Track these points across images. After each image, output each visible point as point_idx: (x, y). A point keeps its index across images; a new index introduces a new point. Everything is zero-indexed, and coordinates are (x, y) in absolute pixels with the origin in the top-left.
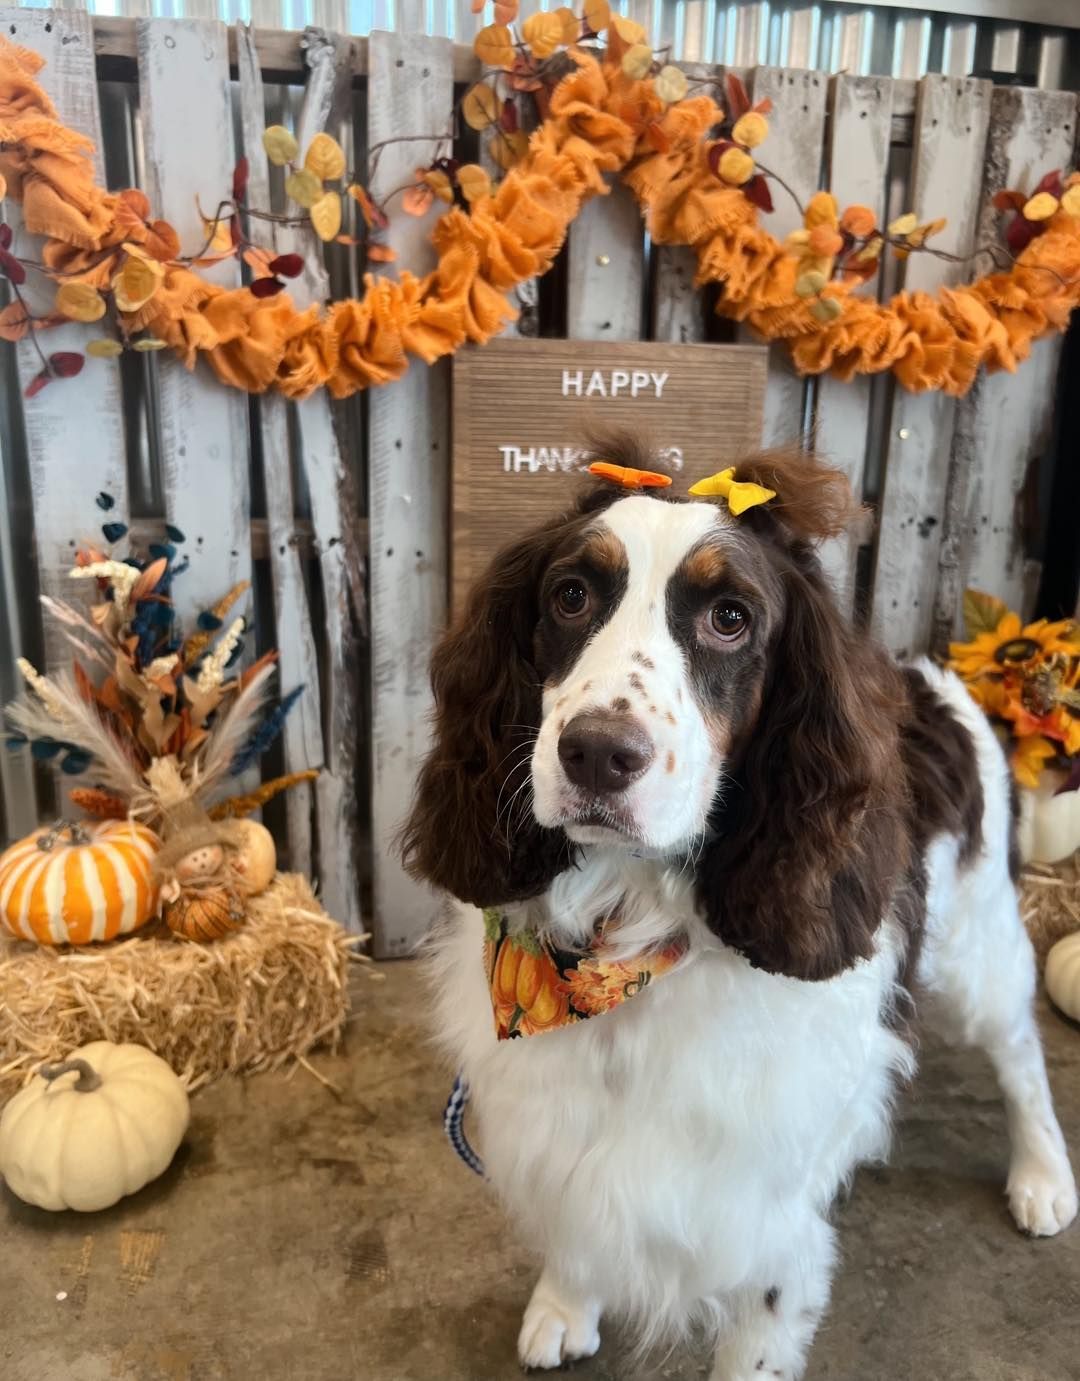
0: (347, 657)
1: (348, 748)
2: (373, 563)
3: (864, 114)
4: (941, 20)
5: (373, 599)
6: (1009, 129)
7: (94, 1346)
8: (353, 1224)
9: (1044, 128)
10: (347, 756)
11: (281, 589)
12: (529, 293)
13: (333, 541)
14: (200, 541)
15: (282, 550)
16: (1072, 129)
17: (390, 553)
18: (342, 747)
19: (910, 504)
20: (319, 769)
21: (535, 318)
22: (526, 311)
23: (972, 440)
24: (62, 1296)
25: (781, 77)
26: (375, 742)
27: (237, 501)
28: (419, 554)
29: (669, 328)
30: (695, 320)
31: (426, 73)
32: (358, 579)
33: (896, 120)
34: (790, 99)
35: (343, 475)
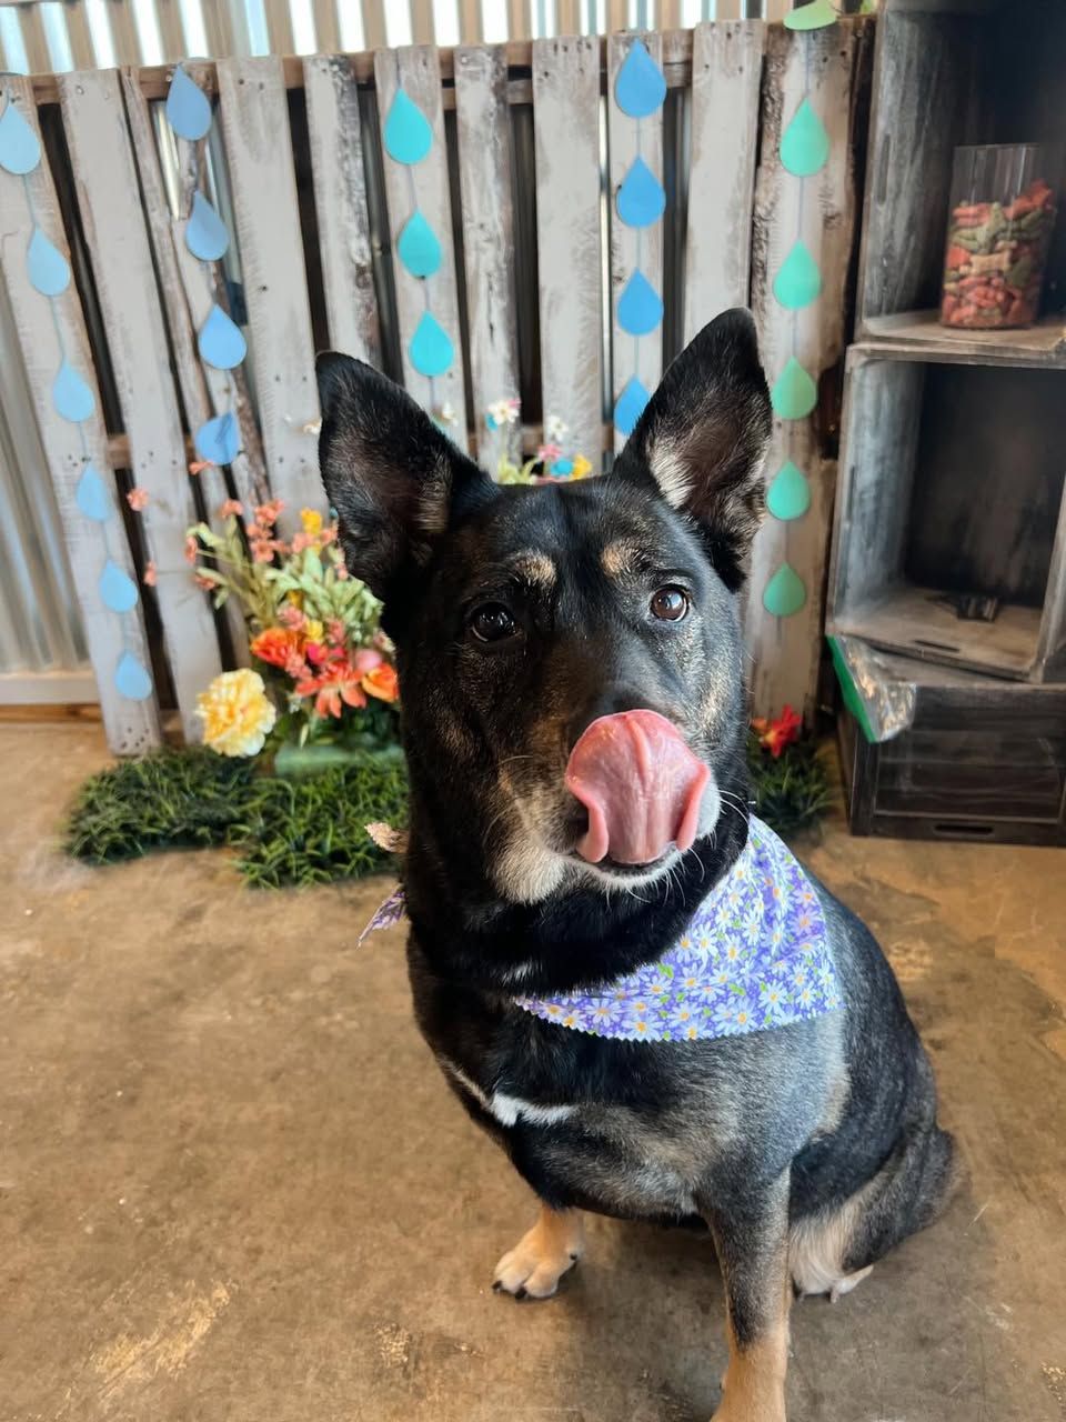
2: (270, 469)
6: (783, 63)
9: (822, 57)
12: (362, 256)
13: (239, 453)
14: (152, 454)
16: (850, 54)
17: (281, 460)
21: (368, 275)
22: (361, 271)
25: (556, 47)
27: (171, 425)
28: (303, 461)
29: (477, 274)
30: (498, 268)
31: (261, 86)
32: (262, 480)
33: (675, 68)
34: (566, 65)
35: (240, 404)
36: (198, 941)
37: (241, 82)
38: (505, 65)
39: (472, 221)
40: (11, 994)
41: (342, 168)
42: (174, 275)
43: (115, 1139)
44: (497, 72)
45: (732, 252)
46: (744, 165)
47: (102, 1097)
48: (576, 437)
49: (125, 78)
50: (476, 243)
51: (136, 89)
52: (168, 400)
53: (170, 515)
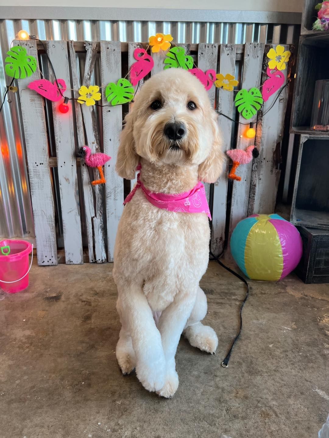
0: (100, 190)
1: (101, 212)
2: (105, 168)
3: (228, 54)
4: (257, 25)
7: (29, 329)
8: (86, 313)
10: (101, 214)
11: (83, 174)
14: (65, 163)
15: (83, 165)
17: (109, 166)
18: (99, 212)
20: (93, 217)
23: (261, 138)
24: (24, 320)
25: (205, 46)
26: (107, 211)
27: (73, 153)
31: (114, 50)
33: (238, 55)
34: (208, 51)
35: (97, 147)
36: (92, 327)
37: (108, 48)
38: (190, 50)
40: (27, 350)
43: (87, 400)
44: (188, 52)
47: (77, 385)
49: (70, 44)
51: (73, 47)
52: (72, 145)
53: (69, 183)
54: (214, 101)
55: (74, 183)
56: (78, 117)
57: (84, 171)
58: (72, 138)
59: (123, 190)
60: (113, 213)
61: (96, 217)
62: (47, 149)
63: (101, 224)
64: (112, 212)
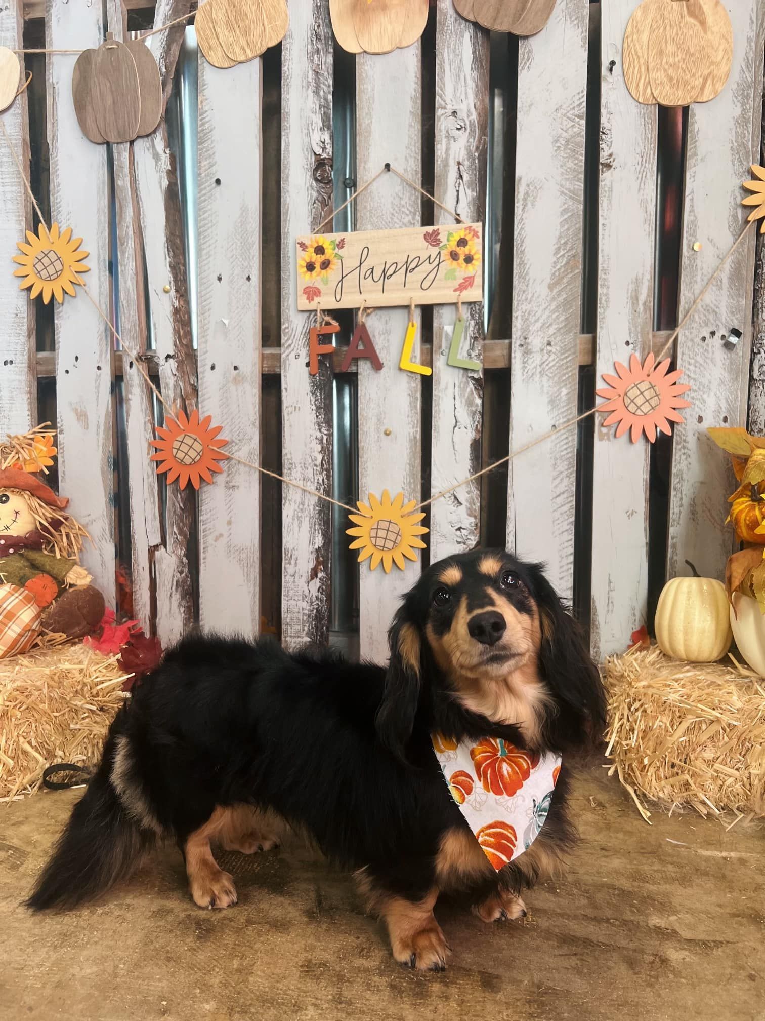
1: (181, 532)
2: (200, 376)
5: (200, 406)
10: (179, 537)
11: (130, 396)
12: (324, 149)
13: (168, 357)
14: (77, 358)
15: (131, 364)
17: (213, 368)
18: (175, 530)
19: (711, 317)
20: (156, 547)
21: (329, 168)
22: (320, 163)
26: (202, 528)
27: (102, 328)
28: (236, 368)
29: (446, 165)
30: (470, 156)
32: (189, 390)
35: (177, 304)
39: (445, 108)
41: (312, 61)
42: (127, 170)
45: (740, 136)
46: (753, 44)
48: (549, 344)
50: (447, 132)
52: (103, 301)
53: (87, 428)
54: (583, 122)
55: (102, 428)
56: (121, 208)
57: (132, 386)
58: (102, 279)
59: (257, 452)
60: (221, 535)
61: (165, 547)
62: (25, 315)
63: (181, 573)
64: (217, 533)
